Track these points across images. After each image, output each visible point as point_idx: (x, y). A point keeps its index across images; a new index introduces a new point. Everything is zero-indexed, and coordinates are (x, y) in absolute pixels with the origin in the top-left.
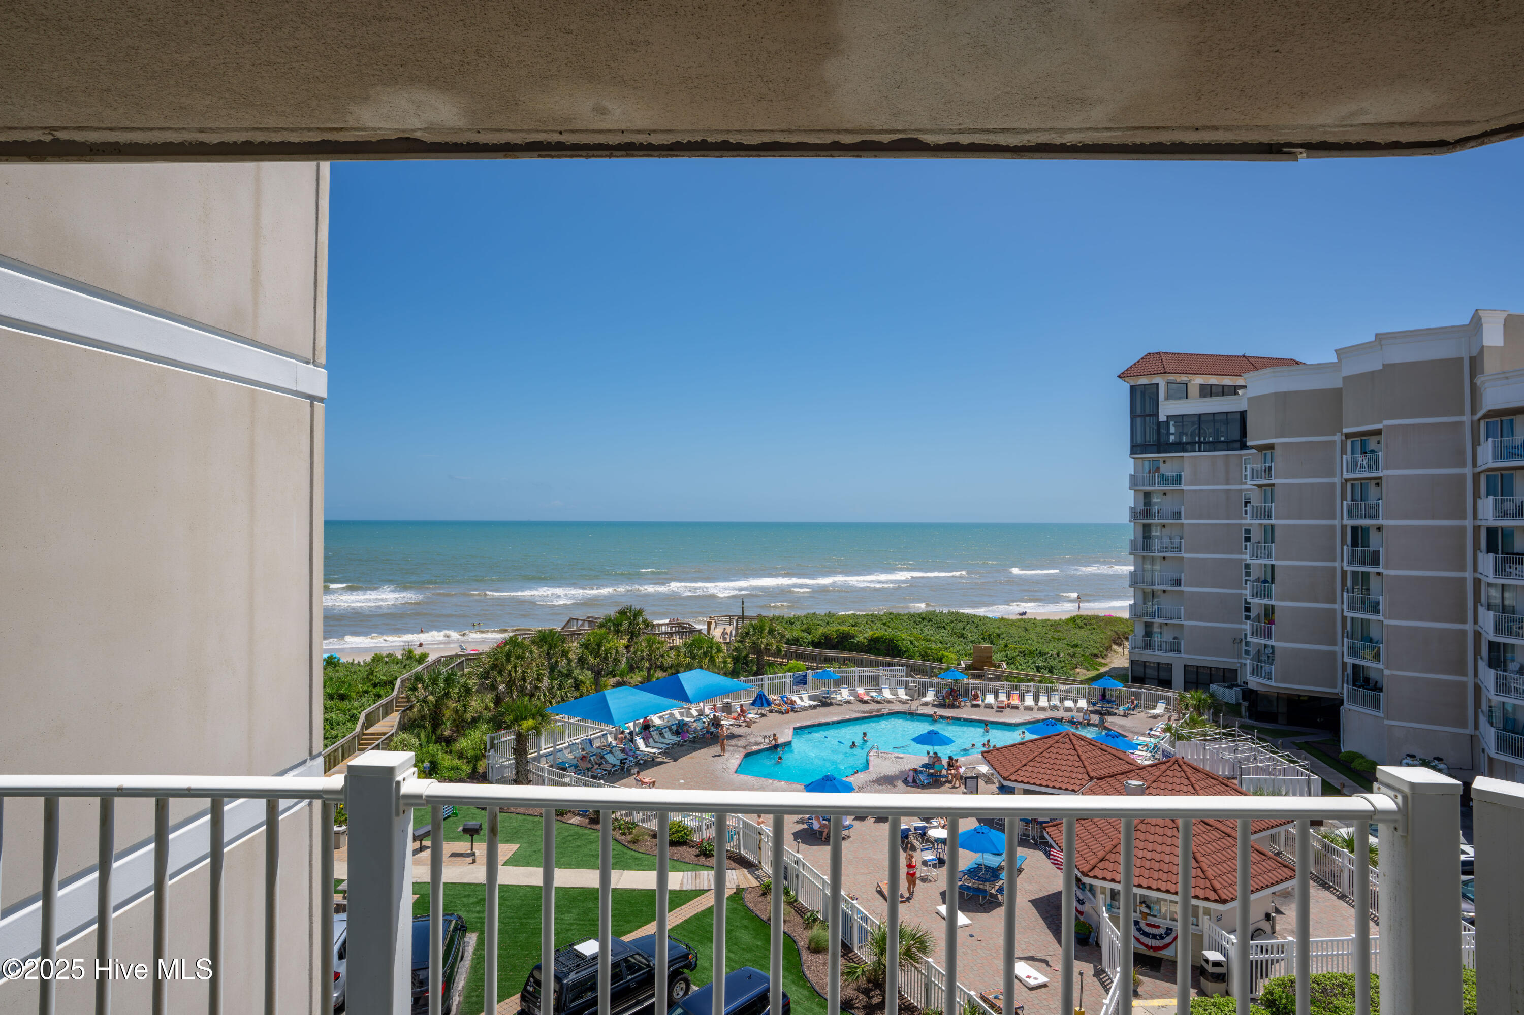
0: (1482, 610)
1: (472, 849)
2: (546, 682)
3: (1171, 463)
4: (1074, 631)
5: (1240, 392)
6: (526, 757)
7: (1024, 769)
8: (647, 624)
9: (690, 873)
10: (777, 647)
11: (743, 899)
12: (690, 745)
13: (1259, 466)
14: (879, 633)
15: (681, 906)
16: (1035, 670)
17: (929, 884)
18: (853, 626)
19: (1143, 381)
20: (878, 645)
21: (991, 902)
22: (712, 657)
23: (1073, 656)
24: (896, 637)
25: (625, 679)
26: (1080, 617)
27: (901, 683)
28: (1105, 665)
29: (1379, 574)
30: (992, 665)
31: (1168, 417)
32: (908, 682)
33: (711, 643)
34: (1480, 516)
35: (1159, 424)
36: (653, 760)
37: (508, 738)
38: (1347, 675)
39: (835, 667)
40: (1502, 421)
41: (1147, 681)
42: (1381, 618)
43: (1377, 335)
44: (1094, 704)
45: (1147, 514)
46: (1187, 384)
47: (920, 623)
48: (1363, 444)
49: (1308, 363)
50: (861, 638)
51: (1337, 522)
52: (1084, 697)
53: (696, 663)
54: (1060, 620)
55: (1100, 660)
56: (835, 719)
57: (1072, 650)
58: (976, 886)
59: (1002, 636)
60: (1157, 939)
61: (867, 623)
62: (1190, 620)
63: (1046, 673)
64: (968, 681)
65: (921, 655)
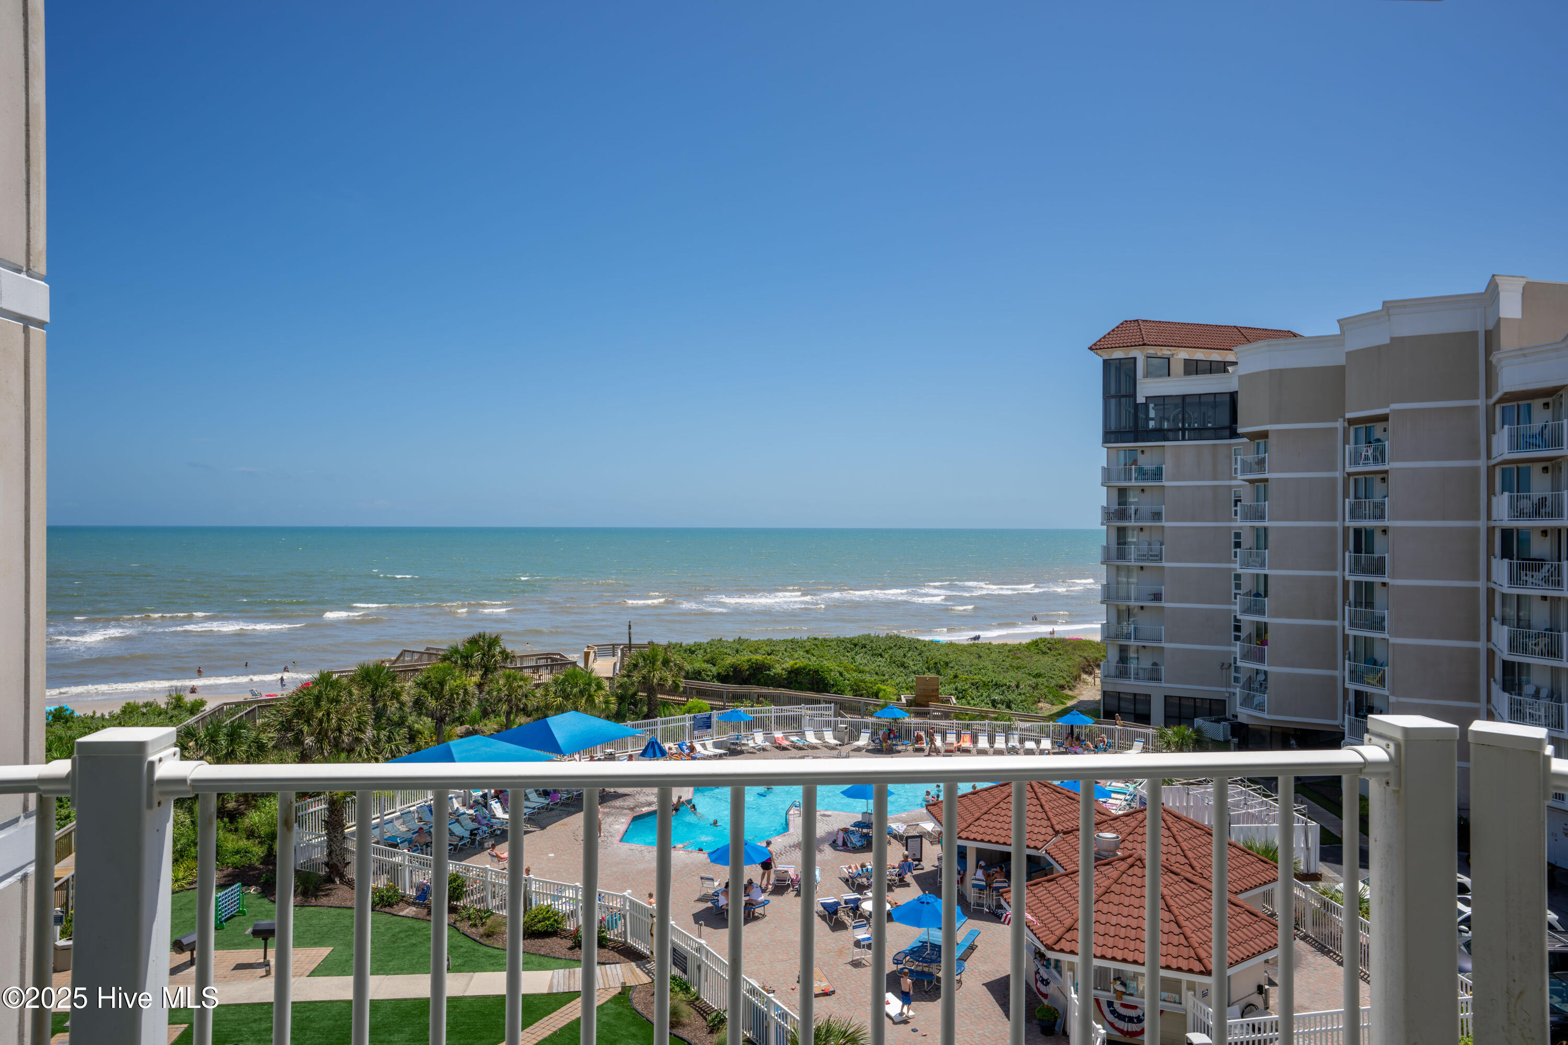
0: (1495, 625)
1: (265, 957)
2: (370, 733)
3: (1150, 453)
4: (1036, 657)
5: (1230, 369)
6: (343, 831)
7: (976, 824)
8: (506, 656)
9: (561, 971)
10: (674, 681)
11: (630, 1000)
12: (562, 808)
13: (1251, 458)
14: (800, 663)
15: (550, 1013)
16: (990, 705)
17: (862, 970)
18: (769, 654)
19: (1118, 354)
20: (800, 678)
22: (590, 696)
23: (1035, 687)
24: (822, 667)
25: (476, 727)
27: (828, 724)
28: (1072, 697)
29: (1384, 584)
30: (938, 700)
31: (1147, 398)
32: (836, 723)
33: (589, 678)
34: (1494, 516)
35: (1136, 406)
37: (317, 808)
38: (1349, 703)
39: (746, 706)
40: (1518, 406)
42: (1386, 636)
43: (1384, 303)
45: (1122, 514)
46: (1169, 359)
47: (852, 650)
48: (1368, 431)
49: (1306, 334)
50: (779, 669)
51: (1338, 524)
52: (1048, 736)
53: (569, 704)
54: (1020, 644)
55: (1067, 692)
57: (1034, 680)
58: (919, 969)
59: (950, 665)
60: (1133, 1022)
61: (786, 650)
62: (1171, 641)
63: (1003, 709)
64: (910, 720)
65: (852, 689)
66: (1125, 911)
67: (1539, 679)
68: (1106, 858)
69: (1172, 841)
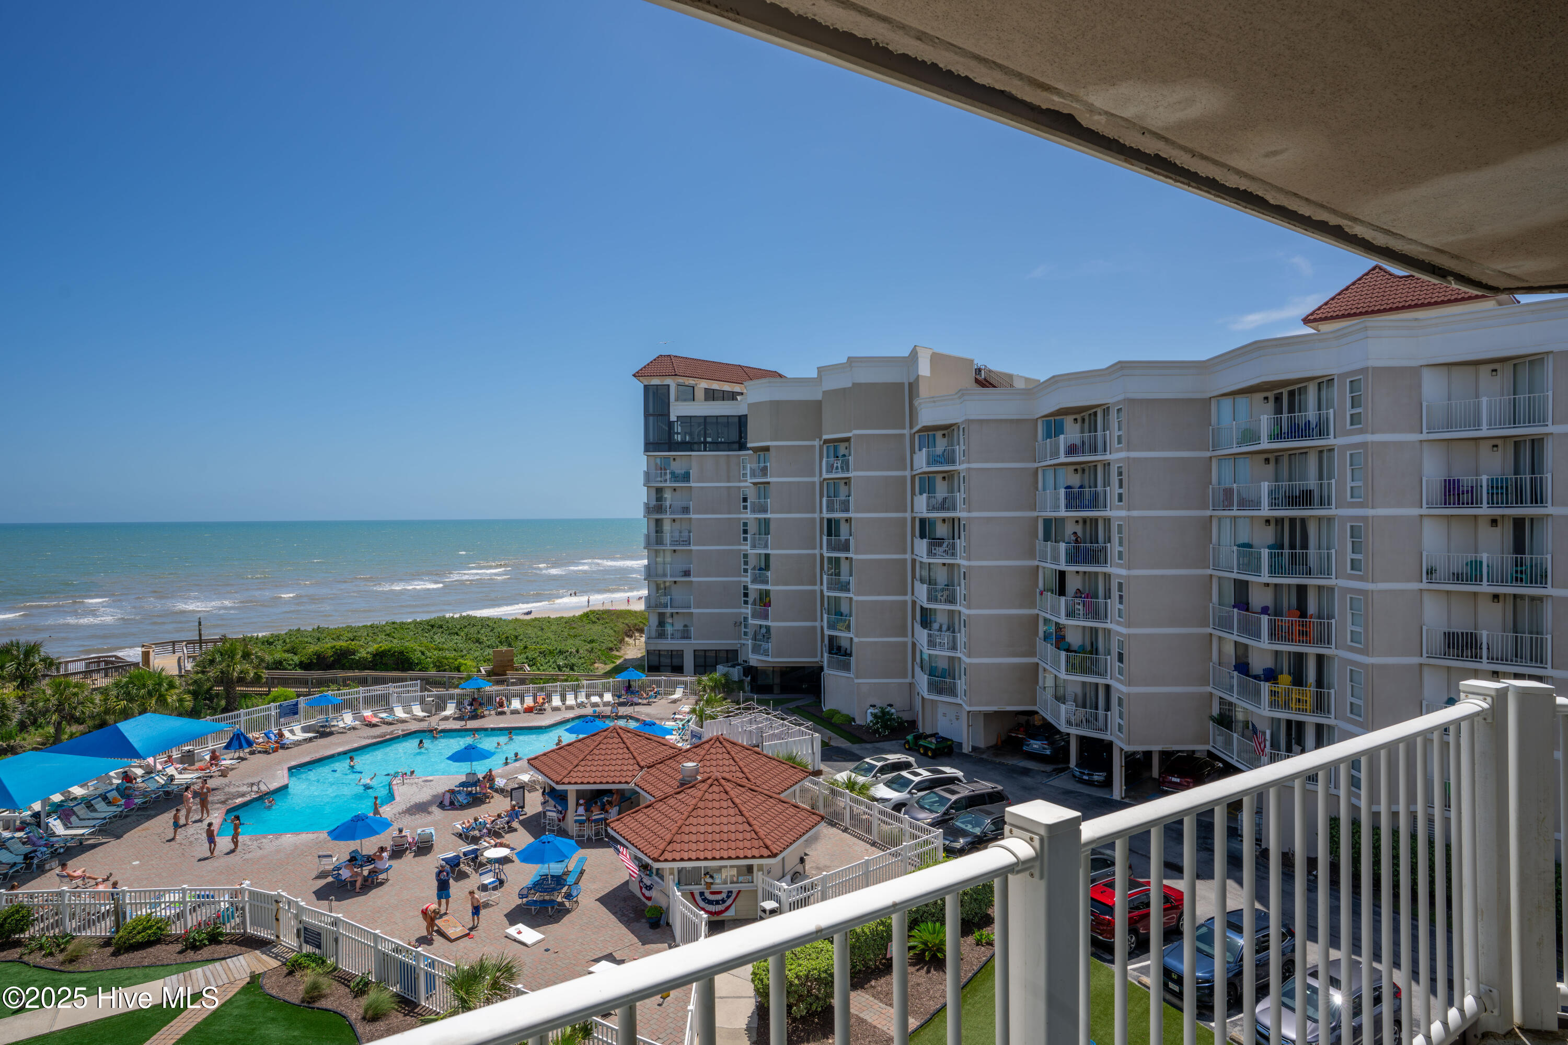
0: (917, 584)
3: (680, 460)
4: (588, 627)
5: (739, 398)
7: (576, 770)
8: (49, 663)
9: (174, 977)
10: (255, 673)
11: (261, 987)
12: (139, 813)
13: (756, 466)
14: (385, 646)
15: (169, 1022)
16: (557, 669)
17: (491, 909)
18: (353, 640)
19: (656, 381)
20: (385, 660)
21: (559, 911)
22: (161, 695)
23: (591, 651)
24: (404, 648)
26: (593, 612)
27: (414, 699)
28: (620, 657)
29: (847, 558)
30: (514, 668)
31: (677, 417)
32: (423, 697)
34: (915, 510)
35: (668, 423)
36: (81, 843)
38: (825, 645)
39: (332, 690)
40: (929, 435)
41: (662, 668)
42: (851, 595)
43: (848, 358)
44: (619, 697)
45: (659, 509)
46: (694, 387)
47: (429, 631)
48: (835, 448)
49: (789, 375)
50: (365, 652)
51: (817, 516)
52: (609, 691)
53: (135, 706)
54: (573, 616)
55: (615, 653)
56: (340, 749)
57: (590, 645)
58: (541, 898)
59: (520, 638)
60: (719, 904)
61: (367, 635)
62: (698, 608)
63: (567, 671)
64: (490, 688)
65: (435, 666)
66: (710, 821)
67: (941, 619)
68: (690, 782)
69: (731, 762)
